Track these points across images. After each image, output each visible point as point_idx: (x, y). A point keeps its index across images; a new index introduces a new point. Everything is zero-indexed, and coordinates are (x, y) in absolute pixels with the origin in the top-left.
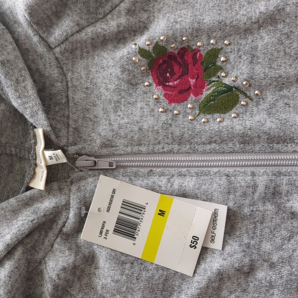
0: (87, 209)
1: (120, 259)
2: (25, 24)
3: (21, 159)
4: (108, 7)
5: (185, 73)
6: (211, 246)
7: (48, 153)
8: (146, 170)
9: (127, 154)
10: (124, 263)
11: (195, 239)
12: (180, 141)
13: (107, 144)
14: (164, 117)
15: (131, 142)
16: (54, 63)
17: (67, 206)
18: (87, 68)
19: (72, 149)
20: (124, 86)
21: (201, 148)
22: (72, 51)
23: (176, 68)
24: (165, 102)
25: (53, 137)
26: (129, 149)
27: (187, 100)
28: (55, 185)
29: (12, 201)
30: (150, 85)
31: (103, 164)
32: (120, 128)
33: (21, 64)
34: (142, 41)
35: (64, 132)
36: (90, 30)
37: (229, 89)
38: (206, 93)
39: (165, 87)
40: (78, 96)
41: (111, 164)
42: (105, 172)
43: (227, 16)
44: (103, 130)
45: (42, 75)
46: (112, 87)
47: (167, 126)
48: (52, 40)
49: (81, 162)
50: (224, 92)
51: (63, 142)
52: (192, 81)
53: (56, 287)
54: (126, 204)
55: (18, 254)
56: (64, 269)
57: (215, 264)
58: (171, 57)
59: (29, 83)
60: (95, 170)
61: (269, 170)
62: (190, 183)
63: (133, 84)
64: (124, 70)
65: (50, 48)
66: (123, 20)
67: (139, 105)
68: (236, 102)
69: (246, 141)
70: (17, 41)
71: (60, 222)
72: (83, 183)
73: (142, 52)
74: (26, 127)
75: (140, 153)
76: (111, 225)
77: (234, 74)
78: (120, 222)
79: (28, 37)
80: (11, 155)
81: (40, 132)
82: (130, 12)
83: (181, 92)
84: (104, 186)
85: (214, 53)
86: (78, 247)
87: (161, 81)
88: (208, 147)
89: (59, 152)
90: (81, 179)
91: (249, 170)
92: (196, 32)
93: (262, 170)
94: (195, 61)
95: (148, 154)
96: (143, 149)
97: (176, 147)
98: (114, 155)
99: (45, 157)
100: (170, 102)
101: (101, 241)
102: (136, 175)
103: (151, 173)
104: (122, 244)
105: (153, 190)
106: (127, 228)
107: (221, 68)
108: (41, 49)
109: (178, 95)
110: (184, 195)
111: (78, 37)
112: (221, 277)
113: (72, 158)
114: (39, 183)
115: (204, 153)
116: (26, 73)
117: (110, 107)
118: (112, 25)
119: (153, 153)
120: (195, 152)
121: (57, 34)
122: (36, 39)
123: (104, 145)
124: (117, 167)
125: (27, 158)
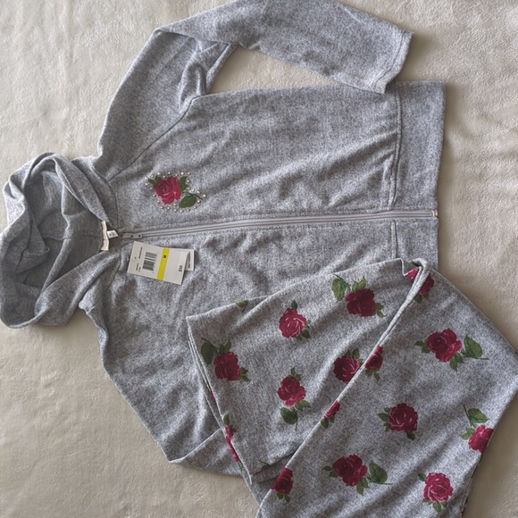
1: (147, 280)
2: (93, 172)
3: (96, 237)
4: (133, 159)
5: (171, 189)
6: (189, 269)
7: (109, 232)
8: (156, 238)
9: (147, 231)
10: (148, 282)
11: (181, 267)
12: (172, 222)
13: (137, 226)
14: (163, 211)
15: (149, 225)
16: (108, 188)
17: (120, 258)
18: (125, 190)
19: (120, 230)
20: (143, 197)
21: (181, 224)
22: (117, 182)
23: (167, 187)
24: (163, 204)
25: (111, 225)
26: (147, 228)
27: (173, 202)
28: (113, 248)
29: (93, 257)
30: (155, 196)
31: (136, 236)
32: (143, 217)
33: (93, 191)
34: (150, 175)
35: (116, 222)
36: (124, 172)
37: (192, 195)
38: (182, 198)
39: (162, 197)
40: (122, 204)
41: (139, 236)
42: (137, 240)
43: (187, 162)
44: (135, 219)
45: (103, 195)
46: (137, 198)
47: (165, 215)
48: (106, 178)
49: (125, 236)
50: (189, 197)
51: (116, 227)
52: (175, 193)
53: (117, 296)
54: (148, 254)
55: (98, 282)
56: (121, 287)
57: (191, 277)
58: (164, 182)
59: (97, 200)
60: (132, 239)
61: (212, 232)
62: (176, 241)
63: (147, 196)
64: (142, 190)
65: (106, 182)
66: (140, 166)
67: (151, 206)
68: (196, 201)
69: (201, 218)
70: (89, 179)
72: (126, 246)
73: (150, 180)
74: (97, 221)
75: (153, 230)
76: (141, 265)
77: (194, 187)
78: (145, 263)
79: (94, 177)
80: (91, 236)
81: (104, 223)
82: (143, 161)
83: (170, 198)
84: (136, 247)
85: (184, 179)
86: (127, 277)
87: (160, 194)
88: (184, 224)
89: (114, 231)
90: (127, 244)
92: (174, 170)
93: (209, 232)
94: (175, 183)
95: (157, 229)
96: (155, 227)
97: (170, 225)
98: (141, 232)
99: (108, 234)
100: (166, 203)
101: (137, 273)
102: (152, 240)
103: (159, 239)
104: (147, 273)
105: (160, 246)
106: (149, 265)
107: (187, 186)
108: (102, 182)
109: (168, 200)
110: (175, 247)
111: (119, 175)
112: (194, 283)
113: (120, 235)
114: (106, 248)
115: (183, 227)
116: (95, 195)
117: (137, 209)
118: (135, 168)
119: (160, 229)
120: (179, 227)
121: (109, 175)
122: (99, 178)
123: (136, 227)
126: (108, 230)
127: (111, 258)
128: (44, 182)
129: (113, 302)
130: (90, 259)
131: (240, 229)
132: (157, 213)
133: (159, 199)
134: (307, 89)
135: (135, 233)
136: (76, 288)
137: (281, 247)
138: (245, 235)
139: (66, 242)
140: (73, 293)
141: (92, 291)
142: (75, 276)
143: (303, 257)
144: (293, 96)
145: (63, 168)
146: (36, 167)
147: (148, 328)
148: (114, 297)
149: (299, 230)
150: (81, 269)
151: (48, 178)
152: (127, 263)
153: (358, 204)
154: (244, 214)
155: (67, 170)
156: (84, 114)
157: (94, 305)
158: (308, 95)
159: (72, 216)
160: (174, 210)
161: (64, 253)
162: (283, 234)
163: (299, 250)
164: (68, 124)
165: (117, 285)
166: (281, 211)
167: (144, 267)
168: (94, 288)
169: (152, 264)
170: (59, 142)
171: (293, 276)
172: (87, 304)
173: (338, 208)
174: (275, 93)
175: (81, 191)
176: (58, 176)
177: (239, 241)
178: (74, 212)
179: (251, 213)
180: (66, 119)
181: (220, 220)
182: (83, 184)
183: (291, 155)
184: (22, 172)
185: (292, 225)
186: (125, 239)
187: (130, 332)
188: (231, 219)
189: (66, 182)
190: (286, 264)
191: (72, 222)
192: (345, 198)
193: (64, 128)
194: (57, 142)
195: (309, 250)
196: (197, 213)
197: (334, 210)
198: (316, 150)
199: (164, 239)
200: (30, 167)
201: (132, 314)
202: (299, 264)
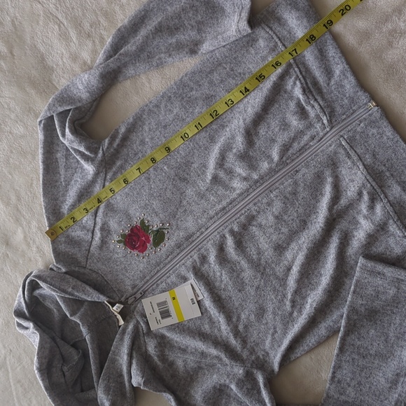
0: (146, 317)
5: (139, 238)
6: (199, 299)
7: (115, 308)
8: (155, 285)
9: (144, 285)
10: (174, 329)
11: (192, 299)
12: (158, 264)
14: (145, 260)
15: (142, 279)
16: (90, 272)
18: (102, 264)
19: (123, 299)
20: (122, 260)
21: (167, 261)
22: (93, 262)
23: (134, 238)
24: (141, 254)
26: (143, 282)
27: (147, 247)
28: (128, 318)
29: (117, 336)
30: (131, 252)
31: (138, 295)
32: (133, 277)
33: (79, 283)
34: (115, 237)
35: (115, 295)
37: (158, 231)
38: (151, 239)
39: (136, 249)
41: (141, 293)
42: (141, 298)
44: (128, 282)
46: (119, 263)
47: (148, 262)
49: (130, 301)
50: (157, 234)
51: (117, 299)
52: (143, 239)
54: (159, 305)
56: (155, 347)
59: (88, 288)
60: (138, 300)
61: (195, 251)
63: (125, 257)
64: (117, 253)
65: (84, 268)
66: (99, 235)
67: (133, 262)
68: (164, 234)
69: (179, 246)
71: (141, 330)
72: (137, 309)
73: (118, 242)
75: (148, 281)
76: (159, 317)
77: (156, 223)
78: (161, 313)
83: (143, 246)
84: (146, 302)
85: (142, 222)
87: (133, 247)
88: (169, 259)
89: (118, 304)
90: (136, 307)
91: (189, 256)
92: (131, 220)
93: (193, 253)
94: (139, 230)
95: (151, 278)
96: (148, 278)
97: (158, 268)
98: (140, 289)
99: (115, 310)
100: (142, 252)
101: (160, 326)
102: (153, 290)
103: (158, 285)
105: (164, 292)
106: (165, 314)
111: (90, 254)
114: (122, 322)
115: (169, 262)
116: (84, 285)
117: (124, 272)
118: (97, 240)
119: (153, 276)
120: (166, 265)
123: (133, 288)
124: (144, 293)
125: (111, 316)
126: (113, 307)
127: (131, 327)
128: (41, 300)
129: (159, 363)
130: (115, 340)
131: (216, 233)
132: (142, 265)
133: (136, 252)
134: (186, 75)
135: (136, 293)
136: (121, 370)
137: (260, 226)
138: (224, 236)
139: (88, 338)
140: (121, 376)
141: (134, 366)
142: (114, 361)
143: (285, 221)
144: (178, 89)
145: (45, 281)
146: (26, 293)
147: (200, 368)
148: (156, 358)
149: (265, 201)
150: (114, 352)
151: (41, 295)
152: (147, 323)
153: (299, 143)
154: (211, 218)
155: (49, 280)
156: (34, 223)
157: (143, 377)
158: (191, 80)
159: (78, 315)
160: (154, 254)
161: (93, 349)
162: (255, 213)
163: (277, 218)
164: (29, 240)
165: (151, 347)
166: (240, 195)
167: (162, 318)
168: (134, 362)
169: (168, 311)
170: (32, 259)
171: (288, 244)
172: (137, 380)
173: (284, 159)
174: (163, 97)
175: (70, 290)
176: (45, 290)
177: (222, 244)
178: (79, 309)
179: (217, 214)
180: (25, 237)
181: (195, 237)
182: (68, 282)
183: (211, 140)
184: (19, 303)
185: (256, 201)
186: (132, 304)
187: (189, 379)
188: (203, 230)
189: (54, 291)
190: (274, 237)
191: (80, 320)
192: (284, 145)
193: (28, 245)
194: (30, 260)
195: (285, 211)
196: (173, 244)
197: (282, 162)
198: (229, 122)
199: (162, 282)
200: (22, 296)
201: (180, 363)
202: (285, 230)
